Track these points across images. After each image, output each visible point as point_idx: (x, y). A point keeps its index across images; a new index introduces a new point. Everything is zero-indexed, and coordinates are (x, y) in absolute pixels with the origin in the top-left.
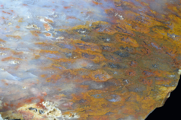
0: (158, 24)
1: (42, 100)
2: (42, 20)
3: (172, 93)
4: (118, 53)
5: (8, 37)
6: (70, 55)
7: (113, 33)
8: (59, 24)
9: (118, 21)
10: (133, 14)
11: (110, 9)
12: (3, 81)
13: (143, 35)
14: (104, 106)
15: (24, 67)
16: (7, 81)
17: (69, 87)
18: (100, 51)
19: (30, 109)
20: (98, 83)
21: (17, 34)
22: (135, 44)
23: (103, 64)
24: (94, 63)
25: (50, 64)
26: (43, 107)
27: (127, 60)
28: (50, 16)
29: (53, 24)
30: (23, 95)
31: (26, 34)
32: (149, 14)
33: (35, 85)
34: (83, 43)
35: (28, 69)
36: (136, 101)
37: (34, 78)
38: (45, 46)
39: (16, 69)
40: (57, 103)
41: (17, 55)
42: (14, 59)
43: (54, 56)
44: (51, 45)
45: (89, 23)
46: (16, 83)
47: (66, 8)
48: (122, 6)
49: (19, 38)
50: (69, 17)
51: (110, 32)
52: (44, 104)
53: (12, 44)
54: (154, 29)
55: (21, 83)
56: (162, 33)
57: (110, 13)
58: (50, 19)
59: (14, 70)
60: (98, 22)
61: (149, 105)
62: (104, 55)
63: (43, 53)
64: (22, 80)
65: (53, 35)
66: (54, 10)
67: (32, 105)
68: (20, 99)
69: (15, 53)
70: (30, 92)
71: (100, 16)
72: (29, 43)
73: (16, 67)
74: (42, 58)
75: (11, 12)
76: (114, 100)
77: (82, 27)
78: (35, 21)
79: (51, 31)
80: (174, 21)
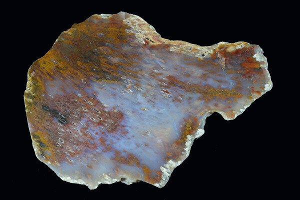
0: (61, 71)
1: (145, 45)
2: (131, 91)
3: (66, 30)
4: (91, 60)
5: (155, 87)
6: (120, 67)
7: (90, 73)
8: (121, 86)
9: (85, 79)
10: (74, 81)
11: (88, 88)
12: (166, 62)
13: (72, 67)
14: (109, 32)
15: (150, 66)
16: (163, 61)
17: (126, 48)
18: (101, 64)
19: (153, 42)
20: (108, 46)
21: (149, 87)
22: (79, 63)
23: (101, 56)
24: (107, 58)
25: (133, 64)
26: (145, 41)
27: (87, 55)
28: (126, 92)
29: (126, 87)
30: (155, 51)
31: (144, 86)
32: (65, 78)
33: (146, 55)
34: (110, 72)
35: (148, 65)
36: (89, 30)
37: (146, 59)
38: (134, 76)
39: (155, 67)
40: (136, 41)
41: (153, 75)
42: (155, 73)
43: (131, 69)
44: (130, 75)
45: (103, 83)
46: (158, 59)
47: (115, 95)
48: (80, 87)
49: (149, 85)
50: (115, 89)
51: (92, 74)
52: (144, 43)
53: (154, 82)
54: (65, 68)
55: (155, 58)
56: (61, 65)
57: (89, 85)
58: (126, 91)
59: (157, 67)
60: (97, 82)
61: (82, 26)
62: (100, 61)
63: (136, 72)
64: (154, 60)
65: (127, 81)
66: (122, 96)
67: (151, 43)
68: (158, 49)
69: (154, 76)
70: (151, 52)
71: (95, 85)
72: (143, 80)
73: (155, 68)
74: (138, 69)
75: (149, 101)
76: (102, 34)
77: (108, 81)
78: (136, 91)
79: (127, 84)
80: (51, 70)
